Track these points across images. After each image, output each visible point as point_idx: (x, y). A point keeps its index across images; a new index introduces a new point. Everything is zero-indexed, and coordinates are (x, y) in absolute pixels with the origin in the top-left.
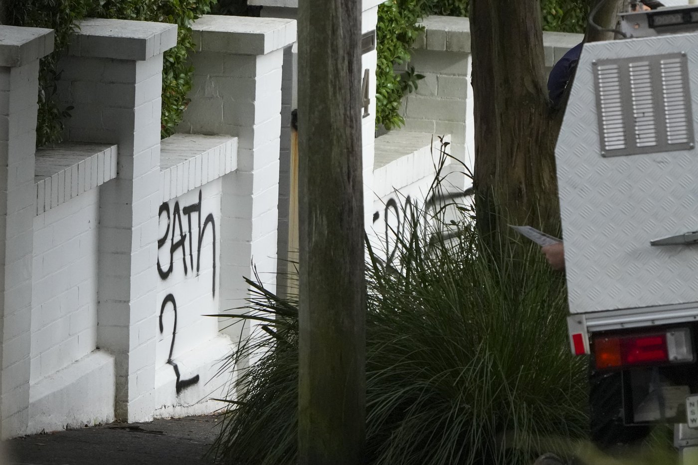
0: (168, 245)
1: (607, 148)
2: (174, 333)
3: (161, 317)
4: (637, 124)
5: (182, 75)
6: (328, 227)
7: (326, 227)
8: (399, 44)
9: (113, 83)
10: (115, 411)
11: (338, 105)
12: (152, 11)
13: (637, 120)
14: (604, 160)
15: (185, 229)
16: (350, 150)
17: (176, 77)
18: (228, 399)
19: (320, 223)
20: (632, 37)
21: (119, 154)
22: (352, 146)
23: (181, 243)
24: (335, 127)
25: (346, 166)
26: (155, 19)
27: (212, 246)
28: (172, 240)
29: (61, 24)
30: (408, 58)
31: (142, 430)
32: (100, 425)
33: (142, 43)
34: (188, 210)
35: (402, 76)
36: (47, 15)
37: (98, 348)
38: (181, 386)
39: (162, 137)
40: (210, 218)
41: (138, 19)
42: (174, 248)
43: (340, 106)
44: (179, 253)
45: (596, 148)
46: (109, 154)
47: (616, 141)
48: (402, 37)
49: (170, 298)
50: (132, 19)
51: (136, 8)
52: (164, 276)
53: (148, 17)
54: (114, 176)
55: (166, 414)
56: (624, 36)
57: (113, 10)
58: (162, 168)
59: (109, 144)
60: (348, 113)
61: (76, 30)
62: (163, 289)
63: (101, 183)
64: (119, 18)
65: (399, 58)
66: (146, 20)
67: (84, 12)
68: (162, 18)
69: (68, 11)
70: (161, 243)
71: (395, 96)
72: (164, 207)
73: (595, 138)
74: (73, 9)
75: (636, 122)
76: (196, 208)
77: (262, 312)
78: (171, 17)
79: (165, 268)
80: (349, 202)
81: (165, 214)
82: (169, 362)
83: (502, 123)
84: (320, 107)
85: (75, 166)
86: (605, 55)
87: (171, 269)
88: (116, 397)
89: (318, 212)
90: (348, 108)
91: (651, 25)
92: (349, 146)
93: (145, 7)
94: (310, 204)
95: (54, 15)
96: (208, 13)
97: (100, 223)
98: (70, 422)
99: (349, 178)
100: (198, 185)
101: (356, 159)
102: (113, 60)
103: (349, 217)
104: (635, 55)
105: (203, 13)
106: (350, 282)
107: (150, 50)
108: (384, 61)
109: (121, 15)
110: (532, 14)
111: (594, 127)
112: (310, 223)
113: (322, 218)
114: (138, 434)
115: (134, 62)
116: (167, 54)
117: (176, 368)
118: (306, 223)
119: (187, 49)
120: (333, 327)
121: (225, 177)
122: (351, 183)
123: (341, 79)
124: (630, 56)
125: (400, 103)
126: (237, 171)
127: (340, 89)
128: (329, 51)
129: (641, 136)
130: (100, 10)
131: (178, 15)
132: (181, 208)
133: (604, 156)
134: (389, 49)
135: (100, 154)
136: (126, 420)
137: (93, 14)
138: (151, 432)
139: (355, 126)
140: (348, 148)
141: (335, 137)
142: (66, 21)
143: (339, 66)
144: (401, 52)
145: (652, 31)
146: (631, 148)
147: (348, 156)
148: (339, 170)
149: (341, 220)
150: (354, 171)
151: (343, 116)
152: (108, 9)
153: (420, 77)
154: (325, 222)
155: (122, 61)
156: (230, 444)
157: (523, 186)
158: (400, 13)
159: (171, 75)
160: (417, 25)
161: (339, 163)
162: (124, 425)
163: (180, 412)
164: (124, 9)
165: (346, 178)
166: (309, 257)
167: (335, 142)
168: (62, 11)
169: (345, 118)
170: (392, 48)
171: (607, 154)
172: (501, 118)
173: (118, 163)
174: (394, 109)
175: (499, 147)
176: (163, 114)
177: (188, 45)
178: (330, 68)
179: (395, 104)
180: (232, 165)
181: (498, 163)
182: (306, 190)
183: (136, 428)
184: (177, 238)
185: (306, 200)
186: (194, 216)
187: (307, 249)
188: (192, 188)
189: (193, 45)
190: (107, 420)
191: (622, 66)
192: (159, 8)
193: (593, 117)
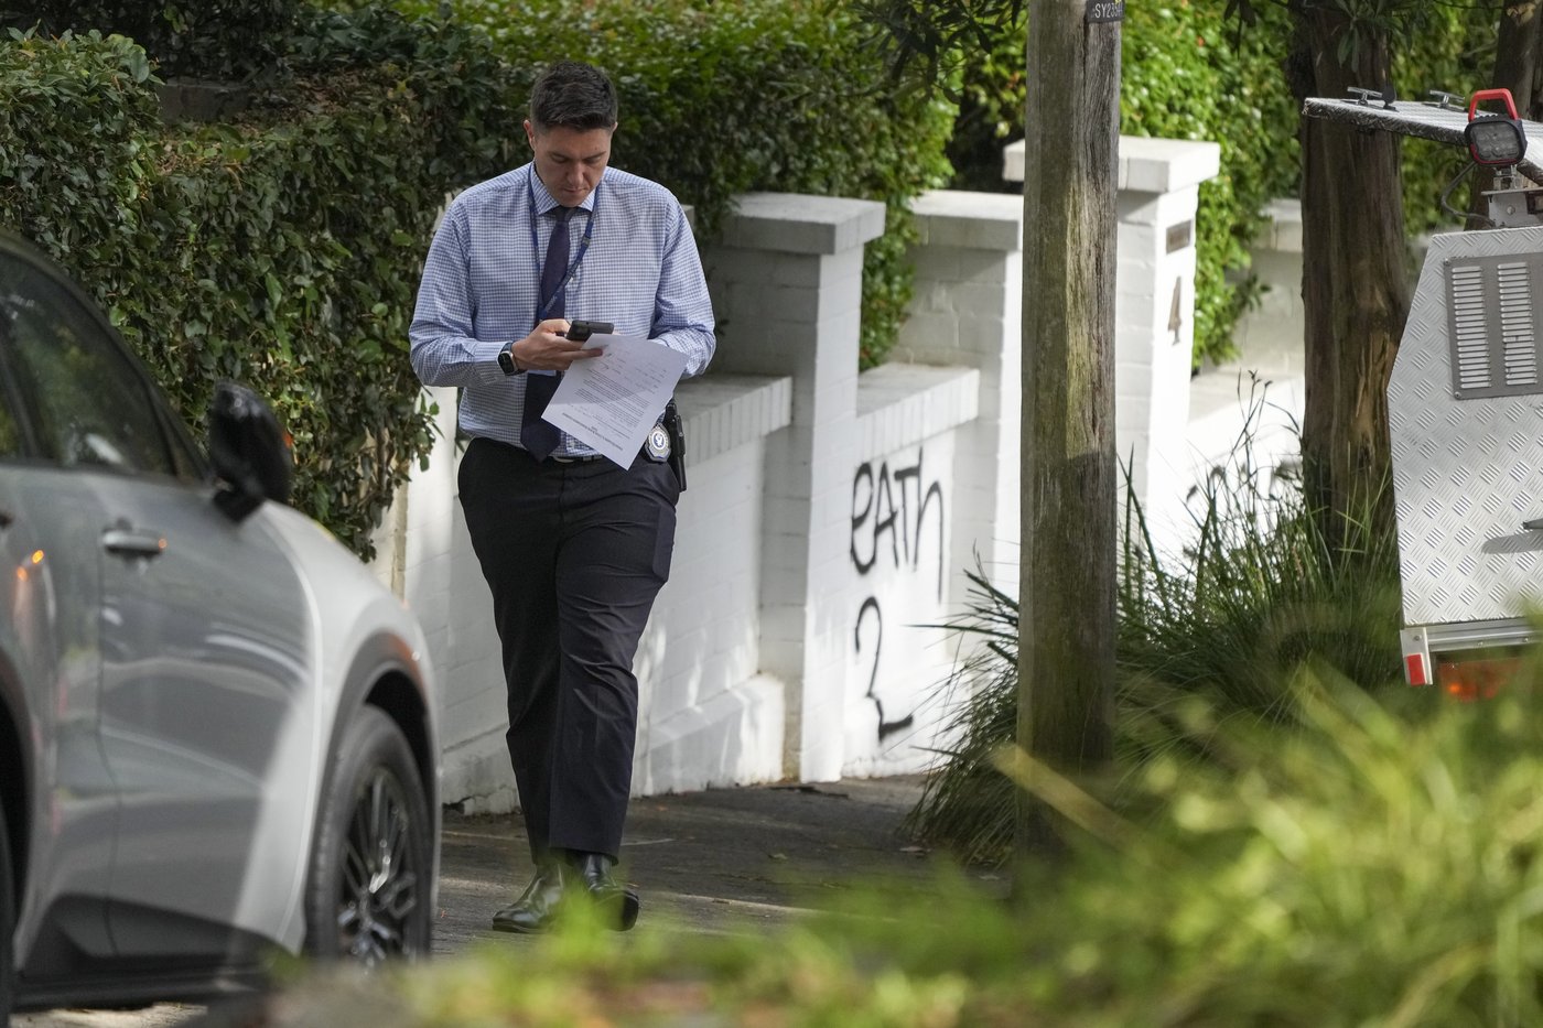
0: (869, 525)
1: (1463, 386)
2: (878, 653)
3: (857, 629)
4: (1507, 353)
5: (898, 278)
6: (1063, 497)
7: (1059, 497)
8: (1234, 242)
9: (787, 286)
10: (784, 763)
11: (1079, 320)
12: (851, 183)
13: (1508, 346)
14: (1458, 404)
15: (897, 502)
16: (1097, 385)
17: (888, 281)
18: (935, 747)
19: (1051, 490)
20: (1503, 226)
21: (794, 390)
22: (1100, 380)
23: (890, 522)
24: (1075, 352)
25: (1091, 409)
26: (856, 195)
27: (938, 528)
28: (877, 517)
29: (711, 201)
30: (1246, 261)
31: (818, 793)
32: (758, 784)
33: (829, 230)
34: (901, 475)
35: (1239, 289)
36: (691, 187)
37: (759, 672)
38: (885, 730)
39: (863, 368)
40: (935, 488)
41: (829, 194)
42: (879, 529)
43: (1084, 321)
44: (886, 535)
45: (1447, 384)
46: (781, 389)
47: (1476, 377)
48: (1239, 232)
49: (871, 602)
50: (820, 194)
51: (826, 179)
52: (863, 569)
53: (845, 193)
54: (785, 421)
55: (861, 770)
56: (1492, 225)
57: (792, 181)
58: (860, 413)
59: (777, 374)
60: (1095, 331)
61: (735, 209)
62: (861, 588)
63: (765, 431)
64: (799, 192)
65: (1233, 261)
66: (841, 196)
67: (748, 182)
68: (866, 194)
69: (721, 181)
70: (857, 522)
71: (1228, 314)
72: (865, 469)
73: (1444, 371)
74: (729, 178)
75: (1505, 349)
76: (914, 471)
77: (987, 622)
78: (880, 192)
79: (864, 558)
80: (1094, 461)
81: (864, 479)
82: (870, 695)
83: (1342, 354)
84: (1054, 323)
85: (725, 406)
86: (1463, 251)
87: (873, 560)
88: (785, 743)
89: (1049, 474)
90: (1095, 325)
91: (1532, 210)
92: (1096, 379)
93: (841, 178)
94: (1036, 462)
95: (702, 187)
96: (940, 188)
97: (767, 492)
98: (712, 778)
99: (1094, 426)
100: (915, 437)
101: (1106, 399)
102: (787, 254)
103: (1093, 482)
104: (1506, 252)
105: (932, 187)
106: (1094, 578)
107: (841, 240)
108: (1210, 265)
109: (803, 188)
110: (1389, 194)
111: (1445, 355)
112: (1036, 490)
113: (1054, 484)
114: (811, 797)
115: (816, 258)
116: (870, 247)
117: (878, 705)
118: (1031, 490)
119: (906, 242)
120: (1068, 642)
121: (959, 427)
122: (1098, 434)
123: (1085, 283)
124: (1500, 254)
125: (1233, 326)
126: (977, 420)
127: (1083, 297)
128: (1068, 242)
129: (1512, 370)
130: (772, 180)
131: (892, 191)
132: (891, 471)
133: (1458, 398)
134: (1218, 247)
135: (765, 390)
136: (796, 778)
137: (761, 186)
138: (831, 795)
139: (1104, 350)
140: (1094, 383)
141: (1075, 367)
142: (719, 196)
143: (1083, 264)
144: (1236, 252)
145: (1532, 217)
146: (1499, 387)
147: (1094, 394)
148: (1079, 414)
149: (1082, 488)
150: (1101, 417)
151: (1086, 336)
152: (784, 180)
153: (1265, 289)
154: (1058, 489)
155: (800, 256)
156: (937, 812)
157: (1371, 445)
158: (1236, 195)
159: (879, 278)
160: (1262, 213)
161: (1080, 403)
162: (796, 784)
163: (885, 768)
164: (808, 180)
165: (1090, 427)
166: (1035, 541)
167: (1074, 374)
168: (713, 182)
169: (1089, 339)
170: (1222, 246)
171: (1462, 394)
172: (1341, 346)
173: (793, 404)
174: (1225, 336)
175: (1337, 387)
176: (864, 334)
177: (907, 234)
178: (1070, 266)
179: (1227, 328)
180: (969, 410)
181: (1336, 410)
182: (1031, 443)
183: (808, 789)
184: (884, 516)
185: (1031, 456)
186: (911, 482)
187: (1032, 528)
188: (906, 441)
189: (915, 235)
190: (770, 777)
191: (1488, 267)
192: (863, 180)
193: (1442, 342)
